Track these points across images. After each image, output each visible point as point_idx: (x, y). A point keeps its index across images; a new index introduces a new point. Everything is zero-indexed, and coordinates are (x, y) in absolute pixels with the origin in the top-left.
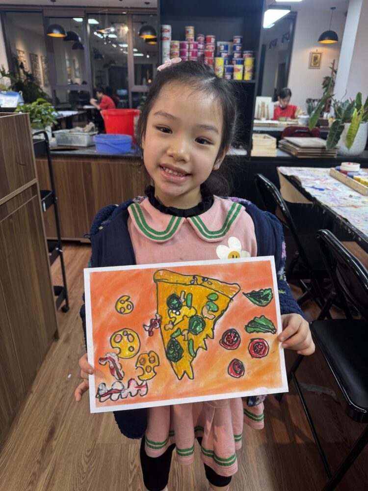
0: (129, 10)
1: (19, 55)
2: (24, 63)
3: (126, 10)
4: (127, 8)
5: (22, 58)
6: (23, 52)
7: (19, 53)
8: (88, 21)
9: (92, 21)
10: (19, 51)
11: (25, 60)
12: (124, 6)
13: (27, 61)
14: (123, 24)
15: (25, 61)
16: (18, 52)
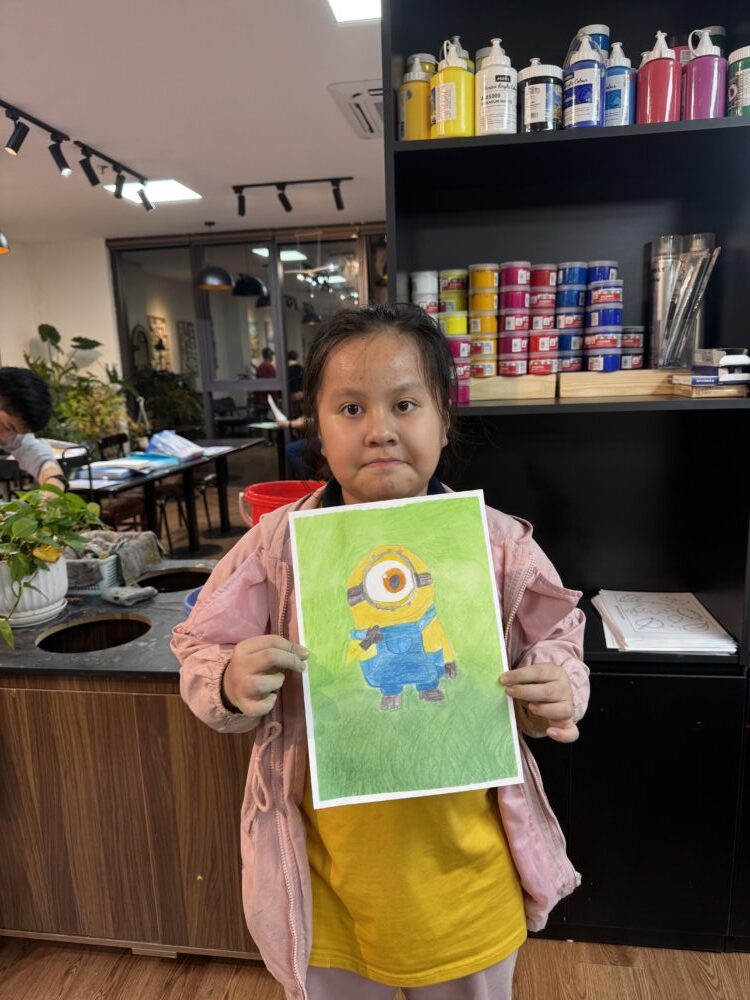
0: (363, 228)
1: (154, 326)
2: (164, 340)
3: (357, 228)
4: (359, 224)
5: (160, 331)
6: (163, 321)
7: (155, 322)
8: (279, 256)
9: (288, 256)
10: (155, 318)
11: (165, 333)
12: (352, 221)
13: (169, 337)
14: (351, 256)
15: (165, 336)
16: (152, 320)
